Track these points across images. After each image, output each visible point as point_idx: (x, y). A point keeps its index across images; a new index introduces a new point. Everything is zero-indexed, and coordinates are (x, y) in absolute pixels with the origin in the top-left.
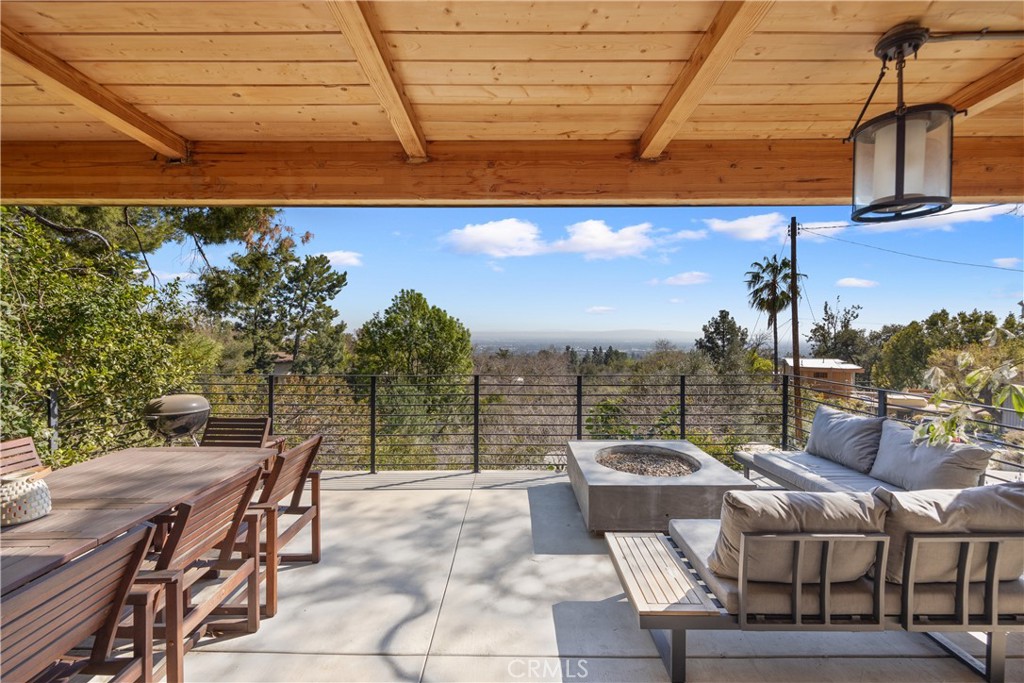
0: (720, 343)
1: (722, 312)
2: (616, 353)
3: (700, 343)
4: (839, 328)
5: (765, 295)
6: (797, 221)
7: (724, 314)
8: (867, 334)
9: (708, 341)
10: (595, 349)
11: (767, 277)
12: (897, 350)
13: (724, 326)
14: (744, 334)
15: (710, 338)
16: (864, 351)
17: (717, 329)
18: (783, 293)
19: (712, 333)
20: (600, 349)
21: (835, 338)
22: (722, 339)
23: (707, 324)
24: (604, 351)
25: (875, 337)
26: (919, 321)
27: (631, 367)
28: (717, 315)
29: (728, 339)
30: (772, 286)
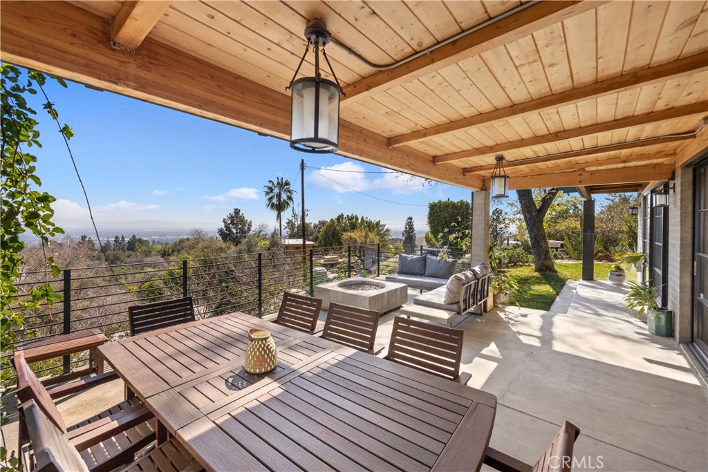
0: (234, 231)
1: (236, 210)
2: (140, 241)
3: (221, 231)
4: (299, 222)
5: (275, 201)
6: (304, 162)
7: (237, 211)
8: (312, 225)
9: (226, 230)
10: (117, 237)
11: (276, 191)
12: (326, 233)
13: (236, 219)
14: (250, 225)
15: (228, 228)
16: (312, 234)
17: (232, 221)
18: (284, 200)
19: (229, 224)
20: (123, 237)
21: (298, 227)
22: (236, 228)
23: (226, 217)
24: (127, 240)
25: (316, 226)
26: (334, 218)
27: (158, 252)
28: (232, 212)
29: (240, 228)
30: (279, 196)
